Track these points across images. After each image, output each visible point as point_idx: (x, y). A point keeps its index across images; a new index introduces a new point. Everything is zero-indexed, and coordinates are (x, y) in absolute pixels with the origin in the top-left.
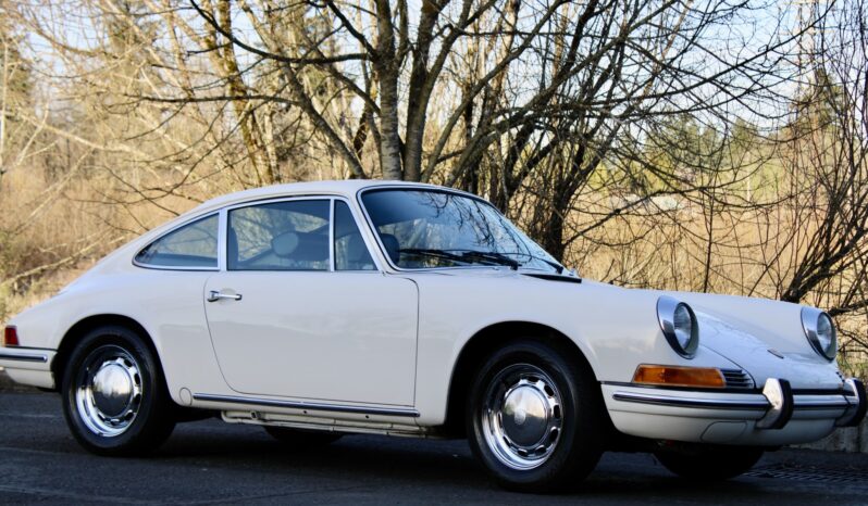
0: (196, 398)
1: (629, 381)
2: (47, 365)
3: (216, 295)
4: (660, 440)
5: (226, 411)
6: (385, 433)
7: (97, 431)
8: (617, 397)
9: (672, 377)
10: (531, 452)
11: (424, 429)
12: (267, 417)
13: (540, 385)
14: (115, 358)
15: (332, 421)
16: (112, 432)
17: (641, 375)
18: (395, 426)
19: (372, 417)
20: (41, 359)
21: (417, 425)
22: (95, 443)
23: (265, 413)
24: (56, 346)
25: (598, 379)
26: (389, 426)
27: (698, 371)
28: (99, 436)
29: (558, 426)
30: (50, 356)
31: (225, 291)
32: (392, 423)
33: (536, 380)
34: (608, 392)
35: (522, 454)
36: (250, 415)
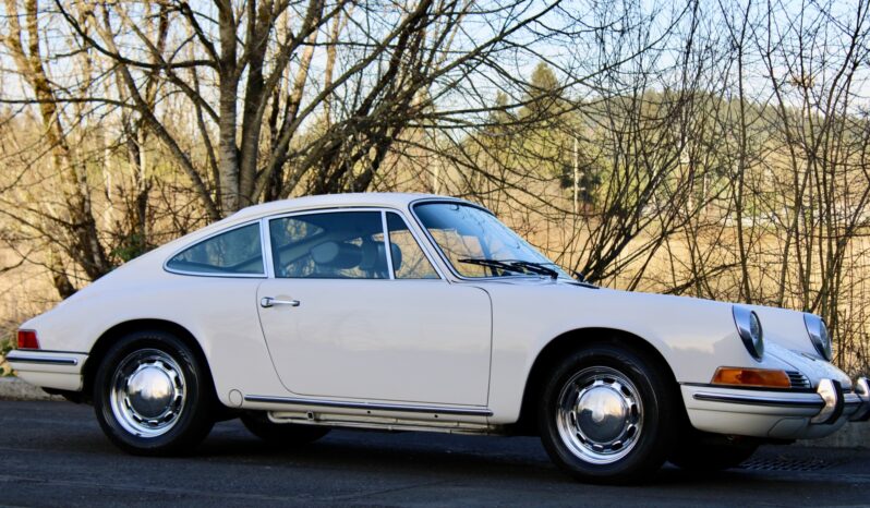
0: (247, 399)
1: (708, 382)
2: (78, 368)
3: (271, 302)
4: (730, 435)
5: (272, 412)
6: (448, 431)
7: (134, 432)
8: (698, 397)
9: (748, 378)
10: (606, 447)
11: (492, 427)
12: (322, 417)
13: (616, 386)
14: (154, 361)
15: (394, 420)
16: (147, 432)
17: (720, 379)
18: (461, 425)
19: (441, 416)
20: (71, 363)
21: (488, 424)
22: (133, 443)
23: (321, 413)
24: (88, 350)
25: (678, 380)
26: (455, 424)
27: (770, 373)
28: (137, 437)
29: (634, 423)
30: (81, 360)
31: (278, 298)
32: (459, 422)
33: (612, 381)
34: (688, 393)
35: (596, 450)
36: (306, 416)
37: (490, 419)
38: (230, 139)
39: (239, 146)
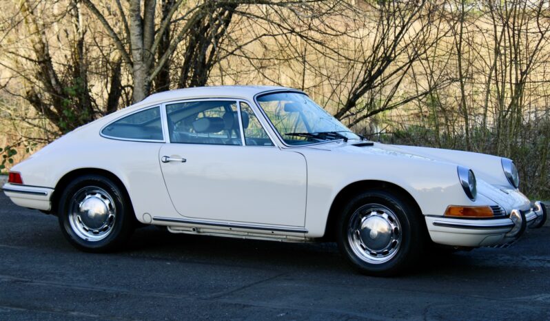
0: (154, 219)
1: (442, 214)
2: (48, 197)
3: (168, 159)
4: (456, 246)
5: (170, 227)
6: (280, 240)
7: (84, 238)
8: (435, 224)
9: (467, 212)
10: (378, 253)
11: (307, 239)
12: (201, 230)
13: (385, 216)
14: (95, 194)
15: (246, 234)
16: (92, 237)
17: (450, 213)
18: (288, 237)
19: (275, 232)
20: (44, 194)
21: (305, 237)
22: (83, 244)
23: (200, 228)
24: (54, 186)
25: (424, 213)
26: (285, 237)
27: (480, 208)
28: (86, 241)
29: (396, 239)
30: (50, 192)
31: (173, 156)
33: (382, 213)
34: (429, 221)
35: (373, 255)
36: (191, 229)
37: (306, 234)
38: (137, 13)
39: (143, 17)
